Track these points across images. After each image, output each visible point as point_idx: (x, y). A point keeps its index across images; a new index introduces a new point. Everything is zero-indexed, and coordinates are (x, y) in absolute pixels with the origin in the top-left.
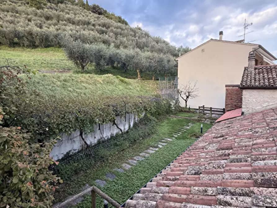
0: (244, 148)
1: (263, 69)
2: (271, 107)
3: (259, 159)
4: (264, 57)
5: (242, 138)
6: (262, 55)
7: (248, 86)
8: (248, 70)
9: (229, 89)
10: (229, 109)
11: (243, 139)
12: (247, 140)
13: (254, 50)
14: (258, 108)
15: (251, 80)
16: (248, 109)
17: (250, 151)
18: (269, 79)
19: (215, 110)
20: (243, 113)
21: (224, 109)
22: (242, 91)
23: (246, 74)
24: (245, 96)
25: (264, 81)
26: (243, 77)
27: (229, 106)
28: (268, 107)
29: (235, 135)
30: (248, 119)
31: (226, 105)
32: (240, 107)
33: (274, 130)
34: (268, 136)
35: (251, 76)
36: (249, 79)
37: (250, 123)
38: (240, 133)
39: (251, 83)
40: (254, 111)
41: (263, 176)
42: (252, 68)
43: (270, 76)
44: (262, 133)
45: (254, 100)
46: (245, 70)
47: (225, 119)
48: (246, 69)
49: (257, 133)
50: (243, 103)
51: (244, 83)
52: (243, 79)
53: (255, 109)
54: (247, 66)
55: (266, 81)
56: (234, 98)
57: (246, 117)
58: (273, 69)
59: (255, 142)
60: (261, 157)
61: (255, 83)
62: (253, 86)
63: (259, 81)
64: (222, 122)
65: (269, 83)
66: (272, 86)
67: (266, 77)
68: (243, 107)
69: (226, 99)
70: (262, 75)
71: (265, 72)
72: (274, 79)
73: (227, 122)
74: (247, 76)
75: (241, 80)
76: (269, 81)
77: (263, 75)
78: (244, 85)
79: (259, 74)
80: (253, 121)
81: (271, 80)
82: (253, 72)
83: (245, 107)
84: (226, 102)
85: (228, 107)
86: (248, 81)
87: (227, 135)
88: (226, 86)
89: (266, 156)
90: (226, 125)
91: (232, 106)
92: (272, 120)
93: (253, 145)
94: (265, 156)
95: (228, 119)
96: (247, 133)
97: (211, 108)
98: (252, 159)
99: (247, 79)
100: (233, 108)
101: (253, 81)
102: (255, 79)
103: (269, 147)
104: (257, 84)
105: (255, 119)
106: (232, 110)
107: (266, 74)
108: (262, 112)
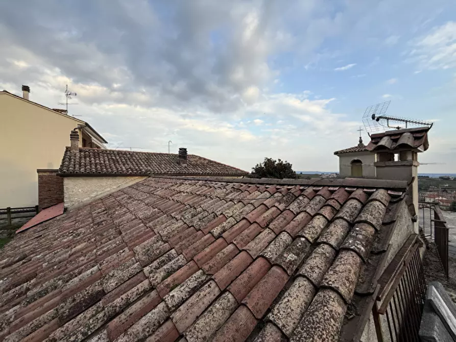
0: (55, 267)
1: (89, 153)
2: (100, 197)
3: (74, 275)
4: (93, 138)
5: (56, 252)
6: (91, 136)
7: (71, 172)
8: (71, 151)
9: (45, 176)
10: (46, 205)
11: (58, 252)
12: (64, 250)
13: (79, 126)
14: (86, 199)
15: (74, 165)
16: (73, 203)
17: (65, 268)
18: (96, 164)
19: (19, 210)
20: (66, 210)
21: (37, 207)
22: (62, 179)
23: (68, 157)
24: (67, 186)
25: (91, 167)
26: (64, 159)
27: (46, 201)
28: (98, 197)
29: (48, 249)
30: (72, 217)
31: (40, 200)
32: (62, 201)
33: (98, 226)
34: (90, 237)
35: (74, 160)
36: (72, 163)
37: (73, 223)
38: (55, 243)
39: (75, 168)
40: (82, 204)
41: (74, 300)
42: (76, 150)
43: (98, 161)
44: (85, 234)
45: (80, 190)
46: (66, 152)
47: (36, 224)
48: (68, 149)
49: (79, 236)
50: (66, 195)
51: (65, 168)
52: (63, 163)
53: (82, 202)
54: (70, 145)
55: (93, 167)
56: (53, 189)
57: (70, 215)
58: (101, 154)
59: (73, 250)
60: (76, 271)
61: (80, 169)
62: (77, 172)
63: (85, 167)
64: (31, 229)
65: (96, 169)
66: (99, 172)
67: (93, 162)
68: (65, 200)
69: (40, 192)
70: (88, 159)
71: (91, 156)
72: (101, 165)
73: (39, 228)
74: (70, 159)
75: (61, 164)
76: (96, 166)
77: (90, 159)
78: (64, 170)
79: (85, 158)
80: (77, 219)
81: (98, 166)
82: (78, 155)
83: (68, 200)
84: (39, 196)
85: (45, 203)
86: (71, 166)
87: (33, 253)
88: (39, 171)
89: (83, 267)
90: (36, 235)
91: (51, 201)
92: (99, 213)
93: (70, 256)
94: (81, 268)
95: (42, 223)
96: (65, 240)
97: (9, 209)
98: (63, 282)
99: (69, 163)
100: (52, 204)
101: (77, 166)
102: (80, 163)
103: (88, 252)
104: (82, 170)
105: (81, 216)
106: (52, 206)
107: (93, 159)
108: (90, 204)
